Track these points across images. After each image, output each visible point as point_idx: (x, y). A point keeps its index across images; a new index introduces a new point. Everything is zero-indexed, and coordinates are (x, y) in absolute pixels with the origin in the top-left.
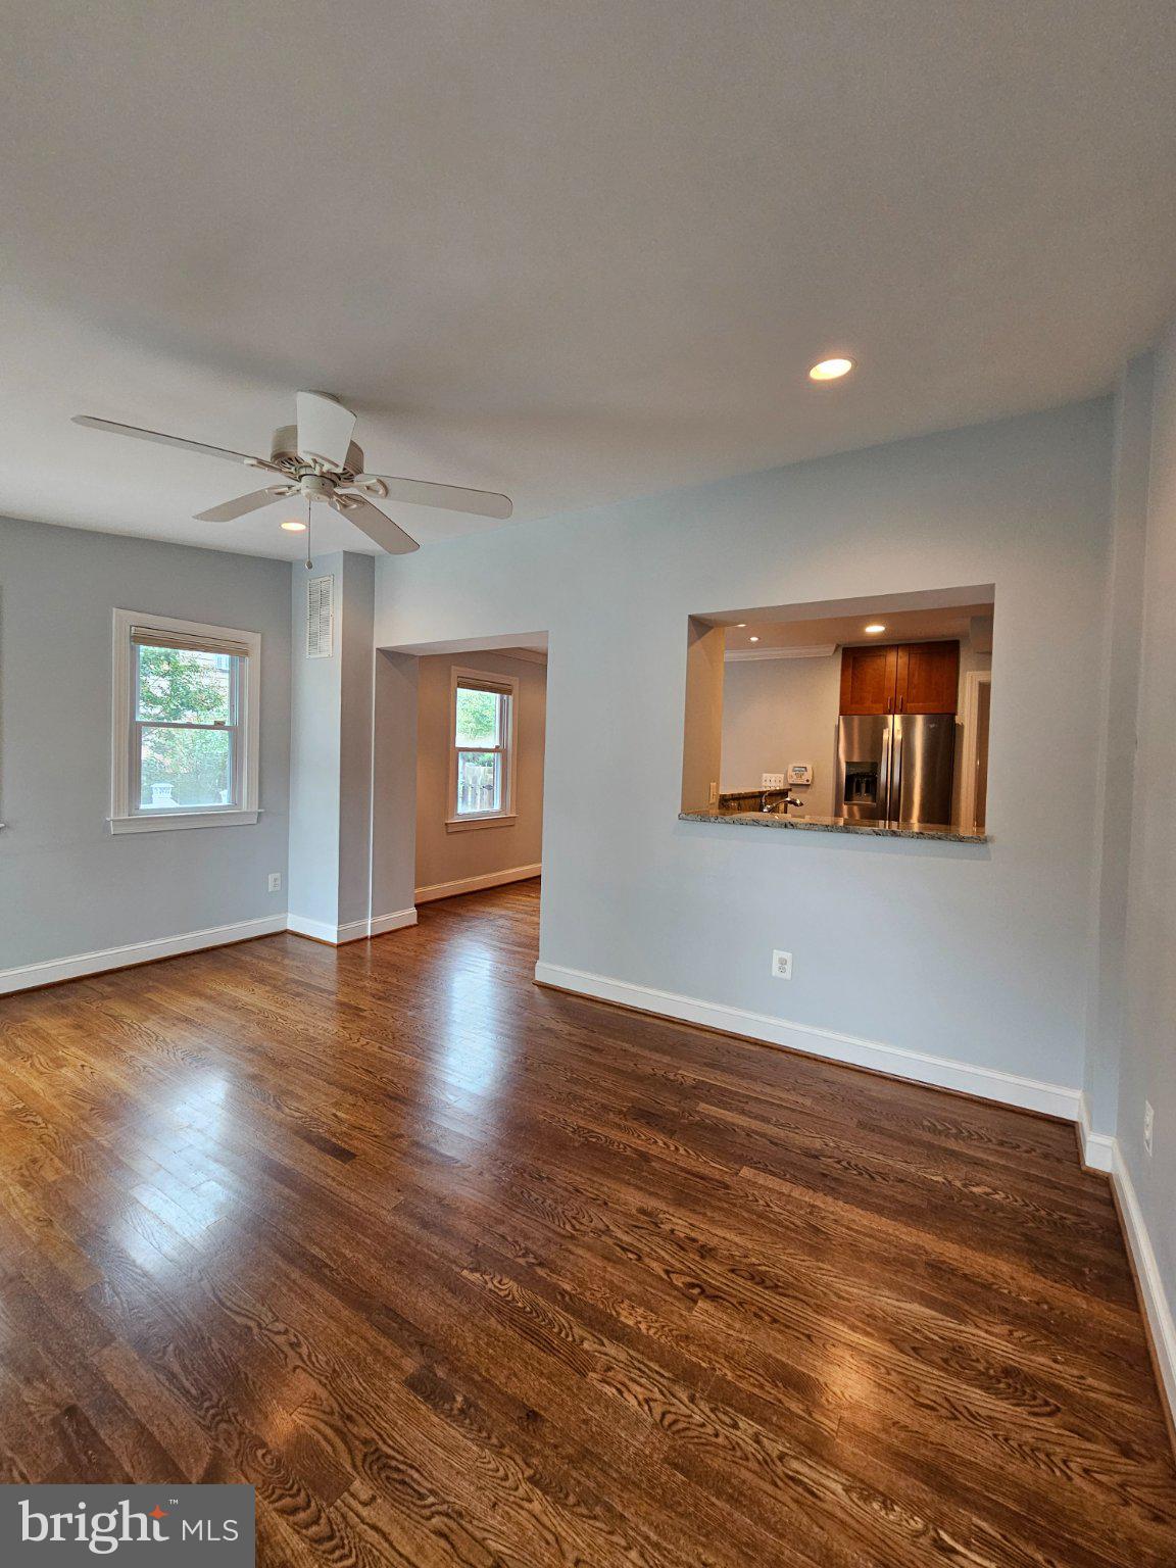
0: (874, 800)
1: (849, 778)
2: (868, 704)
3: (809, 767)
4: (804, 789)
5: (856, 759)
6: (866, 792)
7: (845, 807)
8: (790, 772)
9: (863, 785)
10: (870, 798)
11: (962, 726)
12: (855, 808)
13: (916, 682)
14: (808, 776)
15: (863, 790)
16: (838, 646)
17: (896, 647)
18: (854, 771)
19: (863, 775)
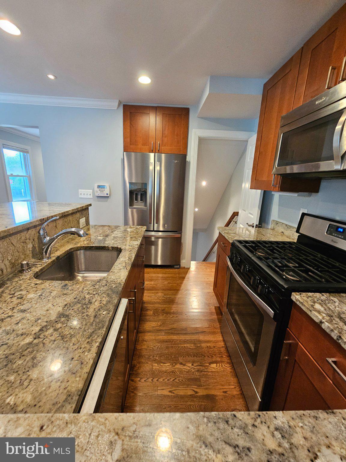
0: (146, 205)
1: (131, 192)
2: (140, 146)
3: (107, 185)
4: (106, 199)
5: (134, 181)
6: (141, 200)
7: (130, 210)
8: (96, 189)
9: (139, 197)
10: (143, 204)
11: (190, 162)
12: (135, 210)
13: (166, 133)
14: (107, 191)
15: (139, 199)
16: (120, 103)
17: (156, 109)
18: (134, 188)
19: (139, 190)
